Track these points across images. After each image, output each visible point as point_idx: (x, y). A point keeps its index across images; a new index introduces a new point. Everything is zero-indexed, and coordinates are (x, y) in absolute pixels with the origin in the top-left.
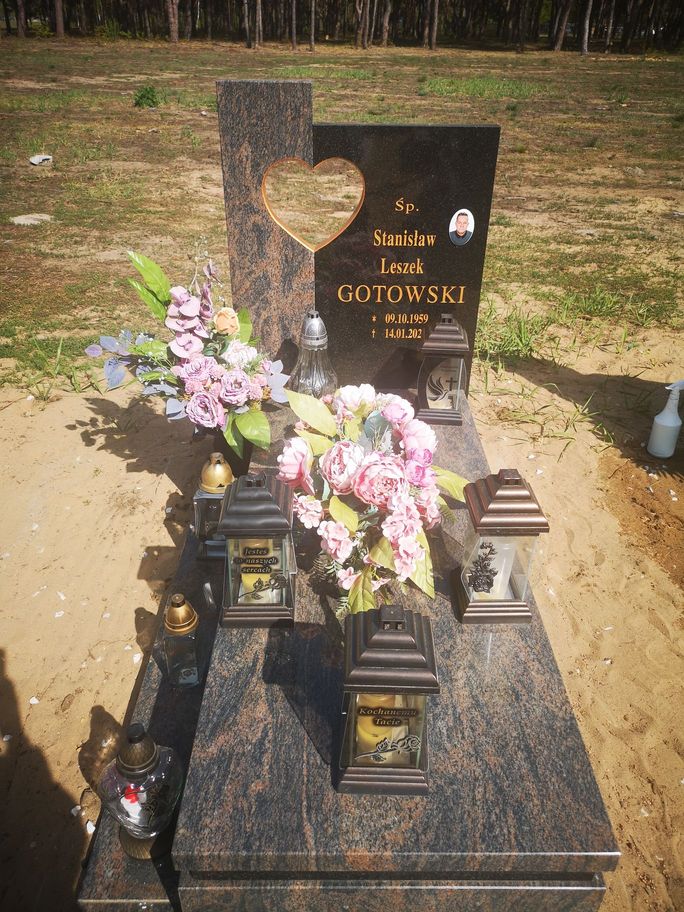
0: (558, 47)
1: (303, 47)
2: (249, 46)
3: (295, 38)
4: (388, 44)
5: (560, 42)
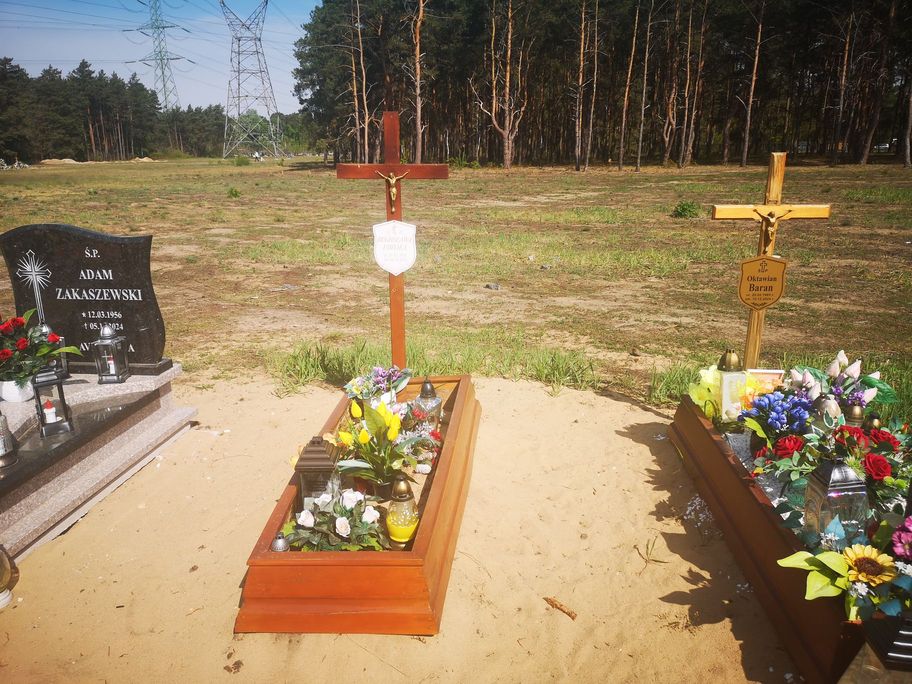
1: (628, 169)
3: (622, 161)
4: (692, 164)
5: (865, 158)
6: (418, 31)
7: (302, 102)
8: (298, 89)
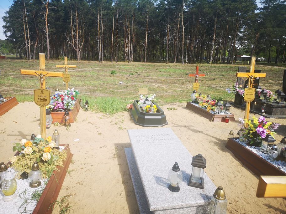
0: (175, 62)
1: (114, 62)
2: (100, 62)
3: (112, 60)
6: (46, 17)
7: (6, 36)
8: (5, 32)
